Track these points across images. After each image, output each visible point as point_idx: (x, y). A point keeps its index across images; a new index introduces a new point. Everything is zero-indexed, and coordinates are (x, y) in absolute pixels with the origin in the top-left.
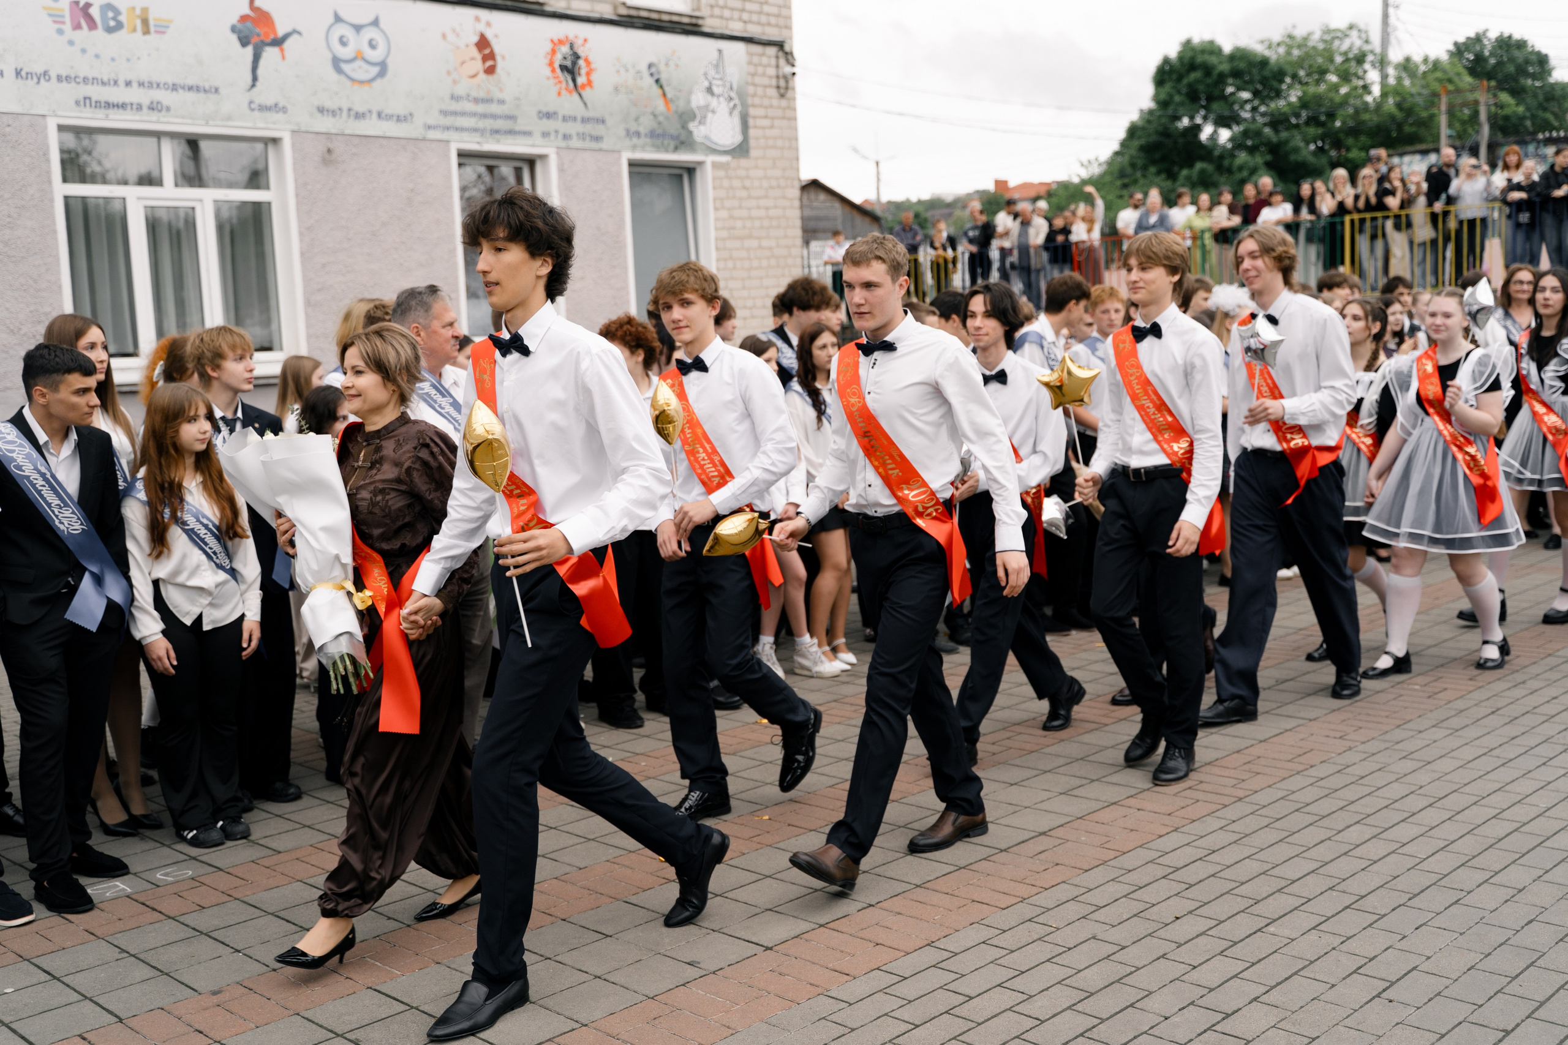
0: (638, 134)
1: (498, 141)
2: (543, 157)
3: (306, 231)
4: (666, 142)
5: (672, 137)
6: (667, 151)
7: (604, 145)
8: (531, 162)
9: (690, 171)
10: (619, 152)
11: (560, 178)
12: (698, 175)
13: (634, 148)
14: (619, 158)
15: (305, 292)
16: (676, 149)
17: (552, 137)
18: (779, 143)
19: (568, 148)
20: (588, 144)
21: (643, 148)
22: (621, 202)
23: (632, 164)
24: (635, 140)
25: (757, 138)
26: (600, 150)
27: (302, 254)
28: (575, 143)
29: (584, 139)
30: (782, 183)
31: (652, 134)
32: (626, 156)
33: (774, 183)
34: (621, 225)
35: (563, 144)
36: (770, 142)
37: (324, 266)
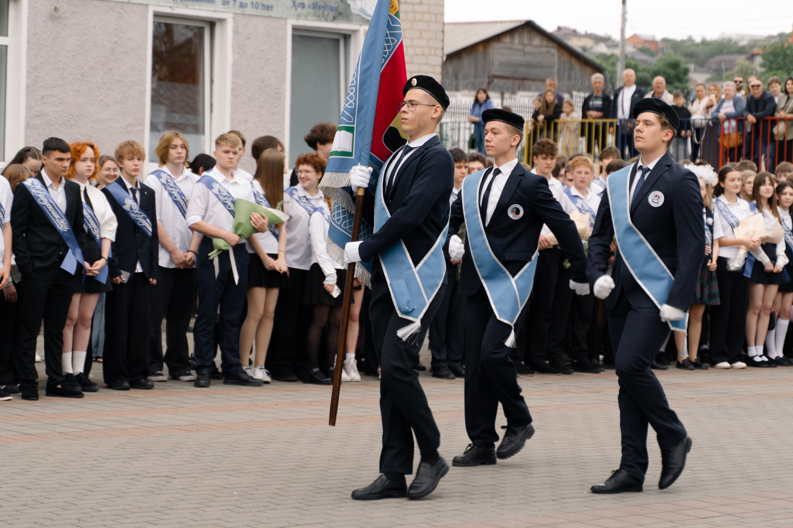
0: (303, 5)
1: (187, 7)
2: (222, 21)
3: (32, 70)
4: (326, 13)
5: (332, 9)
6: (326, 20)
7: (273, 13)
8: (212, 24)
9: (347, 37)
10: (286, 19)
11: (234, 38)
12: (352, 41)
13: (298, 16)
14: (286, 23)
15: (27, 117)
16: (334, 19)
17: (231, 5)
18: (427, 17)
19: (244, 14)
20: (260, 12)
21: (306, 17)
22: (284, 61)
23: (295, 29)
24: (299, 10)
25: (407, 13)
26: (270, 17)
27: (28, 87)
28: (249, 10)
29: (257, 8)
30: (427, 51)
31: (315, 6)
32: (291, 22)
33: (419, 51)
34: (282, 80)
35: (239, 11)
36: (418, 17)
37: (43, 98)
